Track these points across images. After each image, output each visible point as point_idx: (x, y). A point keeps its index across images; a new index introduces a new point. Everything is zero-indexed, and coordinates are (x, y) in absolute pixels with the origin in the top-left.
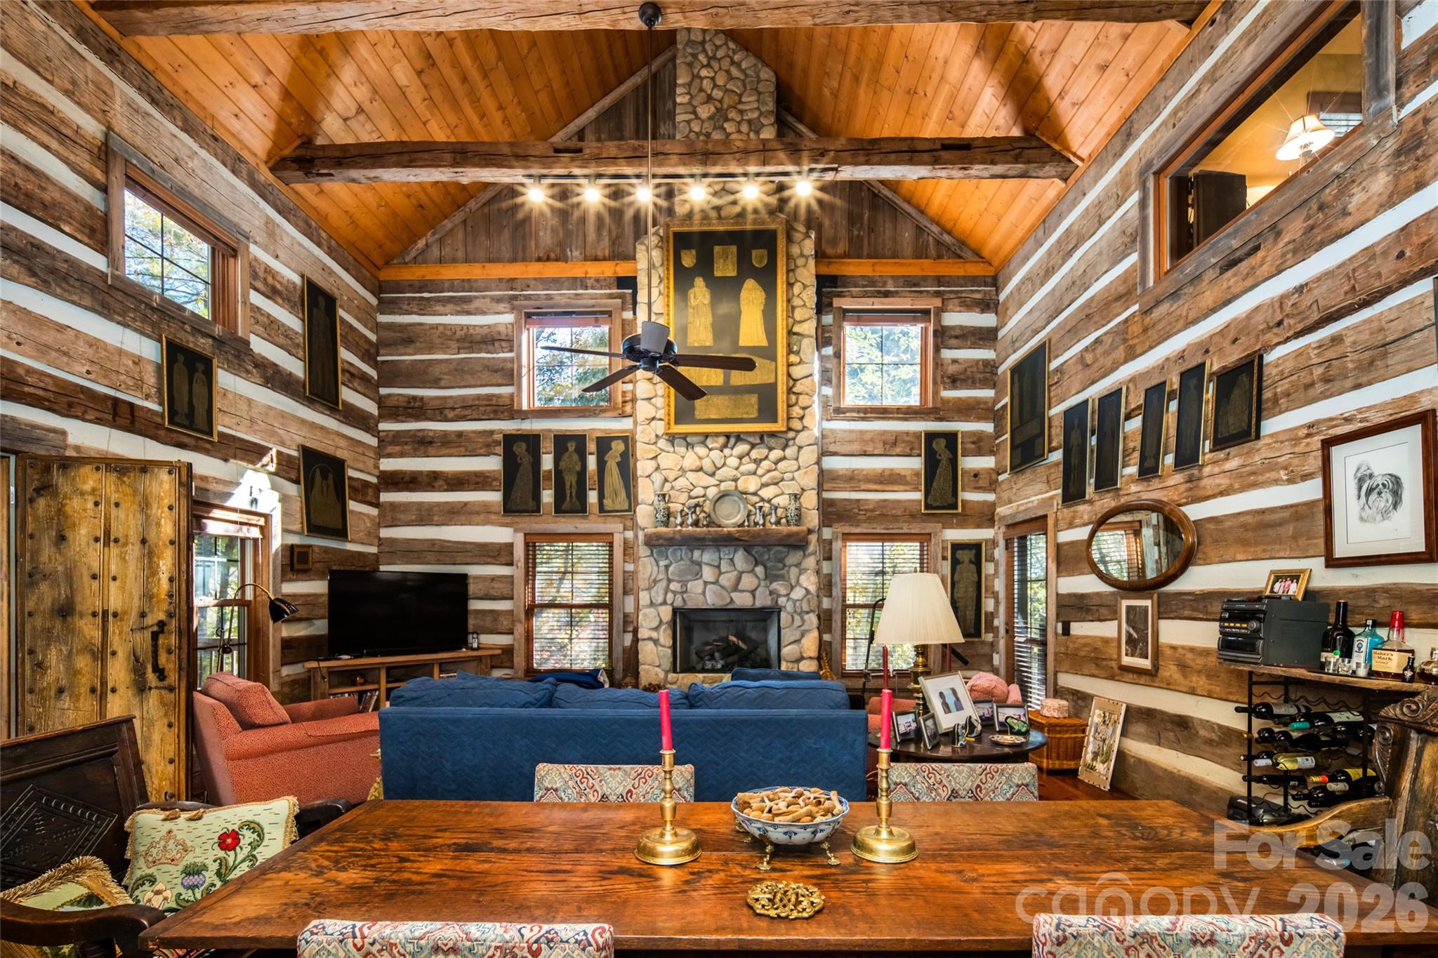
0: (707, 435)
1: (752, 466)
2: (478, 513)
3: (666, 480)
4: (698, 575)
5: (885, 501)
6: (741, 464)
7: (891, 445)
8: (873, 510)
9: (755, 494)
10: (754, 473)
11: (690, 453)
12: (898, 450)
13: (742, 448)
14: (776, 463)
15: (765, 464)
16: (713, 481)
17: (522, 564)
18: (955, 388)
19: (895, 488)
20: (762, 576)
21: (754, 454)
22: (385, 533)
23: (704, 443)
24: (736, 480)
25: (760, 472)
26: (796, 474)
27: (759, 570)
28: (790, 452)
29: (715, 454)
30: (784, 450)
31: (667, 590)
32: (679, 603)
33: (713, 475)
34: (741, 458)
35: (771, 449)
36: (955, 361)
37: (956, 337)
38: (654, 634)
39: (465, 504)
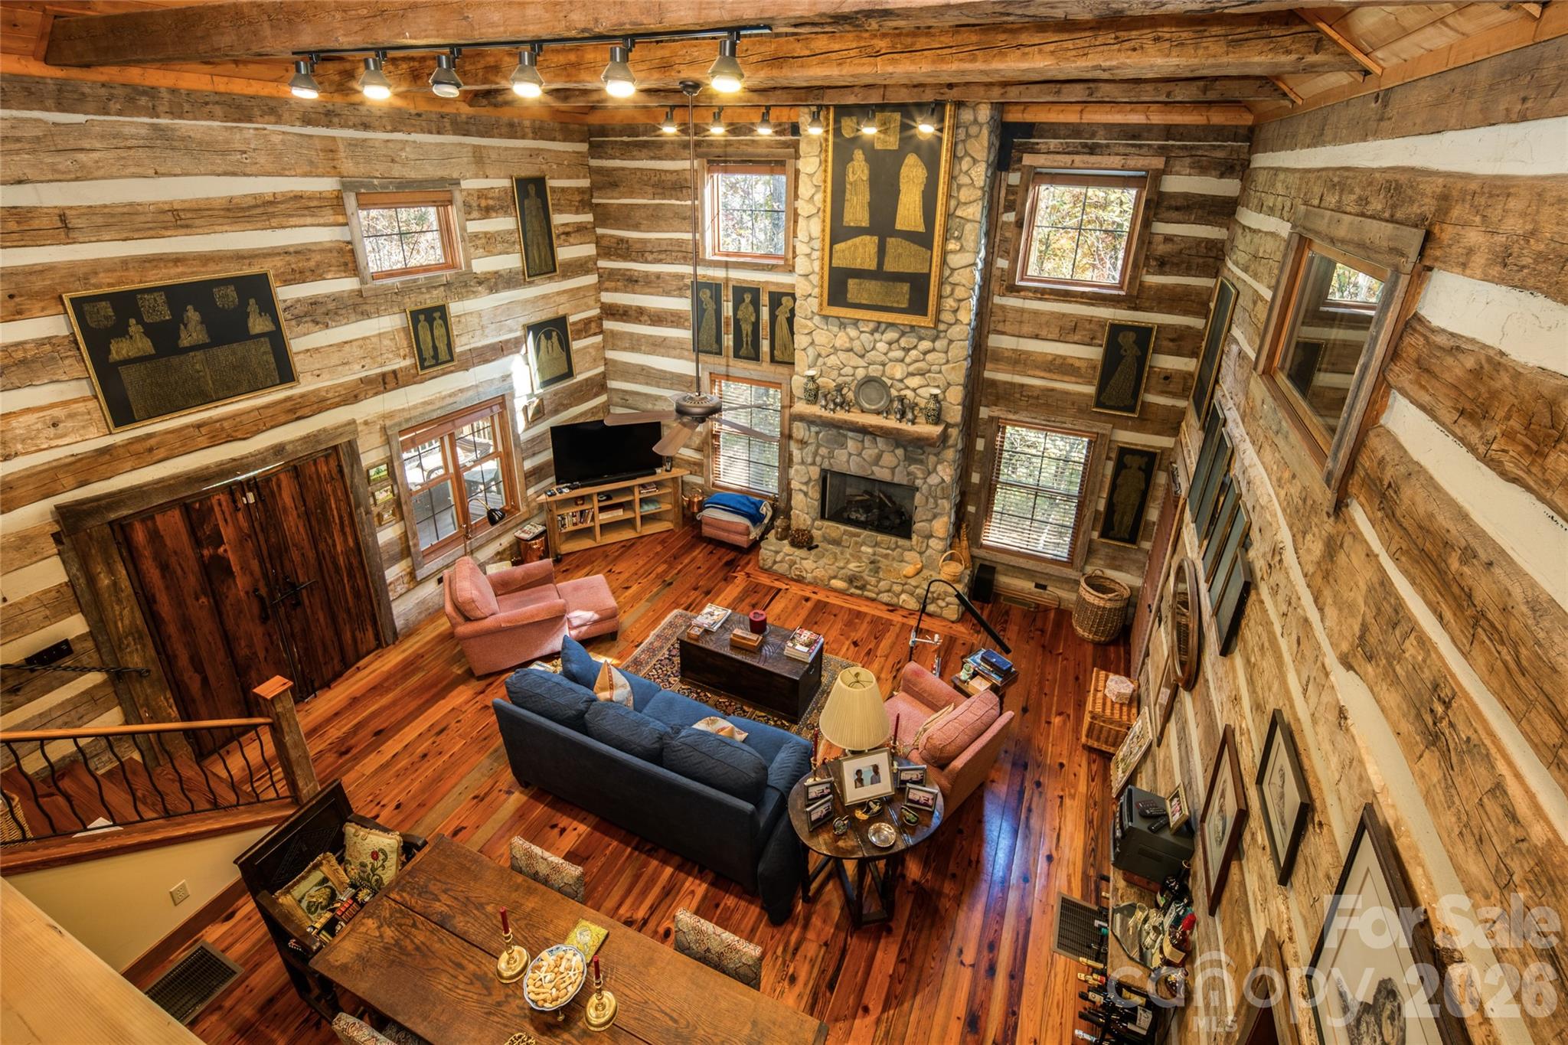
0: (858, 320)
1: (899, 354)
2: (674, 348)
3: (819, 355)
4: (843, 446)
5: (1053, 390)
6: (890, 349)
7: (1069, 329)
8: (1038, 398)
9: (901, 381)
10: (902, 361)
11: (841, 334)
12: (1076, 338)
13: (891, 335)
14: (925, 353)
15: (914, 353)
16: (861, 362)
18: (1162, 273)
19: (1066, 378)
20: (902, 458)
21: (903, 342)
22: (611, 354)
23: (855, 325)
24: (884, 365)
25: (908, 360)
26: (944, 368)
27: (899, 452)
28: (940, 344)
29: (865, 337)
30: (933, 341)
31: (816, 454)
32: (826, 466)
33: (862, 356)
34: (890, 344)
35: (921, 339)
36: (1168, 239)
37: (1177, 209)
38: (804, 488)
39: (665, 339)
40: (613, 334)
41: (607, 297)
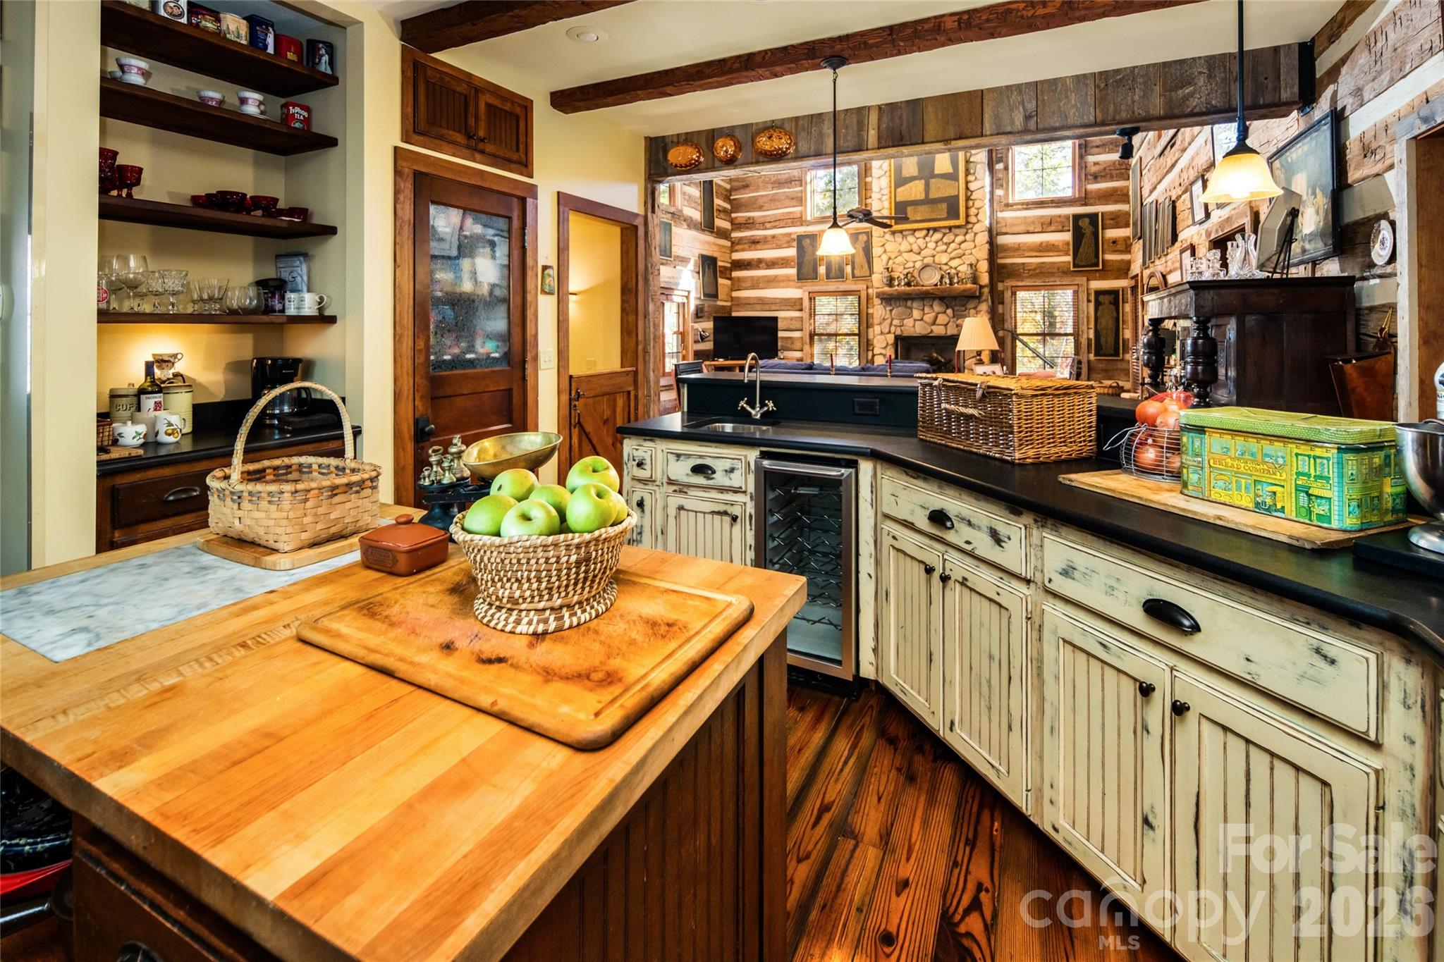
0: (915, 230)
1: (944, 247)
2: (784, 281)
3: (890, 258)
4: (910, 315)
5: (1044, 263)
6: (937, 246)
7: (1047, 225)
8: (1035, 269)
9: (946, 264)
10: (946, 251)
11: (905, 241)
12: (1053, 228)
13: (938, 236)
14: (960, 244)
15: (953, 246)
16: (919, 258)
17: (807, 310)
18: (1098, 182)
19: (1051, 254)
20: (951, 315)
21: (945, 240)
22: (734, 294)
23: (913, 234)
24: (934, 256)
25: (949, 250)
26: (973, 251)
27: (949, 311)
28: (969, 237)
29: (921, 242)
30: (965, 236)
31: (891, 324)
32: (898, 332)
33: (919, 253)
34: (937, 242)
35: (956, 235)
36: (1096, 164)
37: (1097, 147)
38: (883, 351)
39: (776, 276)
40: (739, 279)
41: (737, 256)
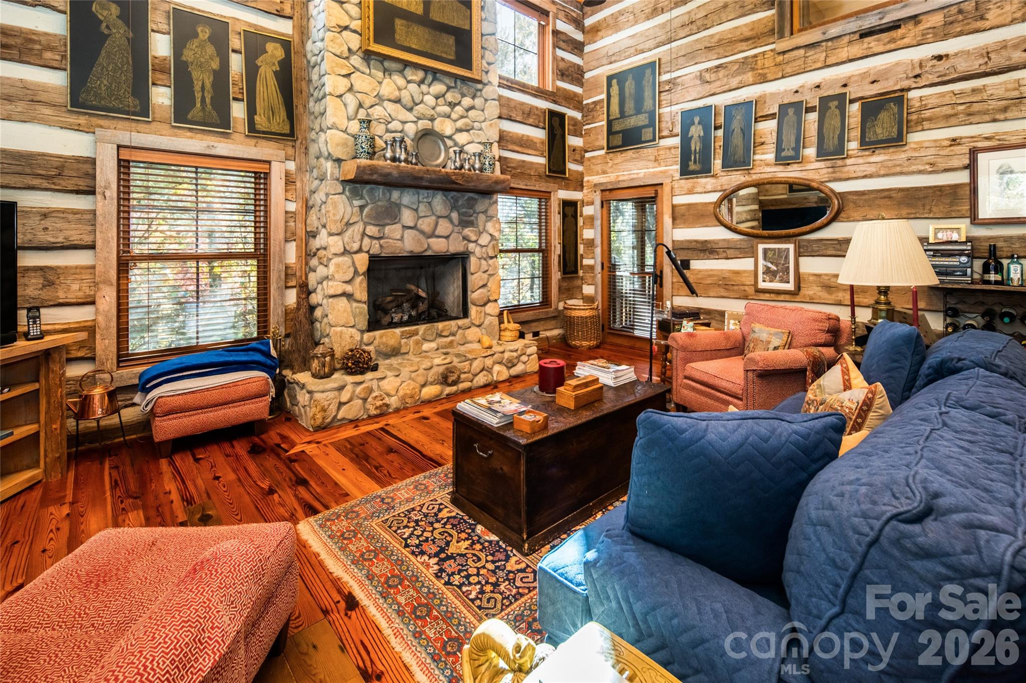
0: (407, 64)
1: (447, 109)
3: (360, 106)
4: (396, 219)
5: (524, 161)
6: (437, 104)
7: (527, 116)
9: (450, 137)
10: (449, 117)
11: (388, 80)
12: (531, 121)
13: (438, 88)
14: (467, 110)
15: (459, 110)
16: (410, 117)
17: (113, 193)
18: (563, 80)
19: (530, 152)
20: (456, 221)
21: (449, 97)
23: (401, 72)
24: (432, 119)
25: (454, 116)
26: (483, 125)
27: (455, 215)
28: (478, 102)
29: (413, 87)
30: (473, 98)
31: (362, 235)
32: (376, 250)
33: (410, 110)
34: (437, 98)
35: (463, 95)
36: (563, 60)
37: (564, 41)
38: (349, 288)
